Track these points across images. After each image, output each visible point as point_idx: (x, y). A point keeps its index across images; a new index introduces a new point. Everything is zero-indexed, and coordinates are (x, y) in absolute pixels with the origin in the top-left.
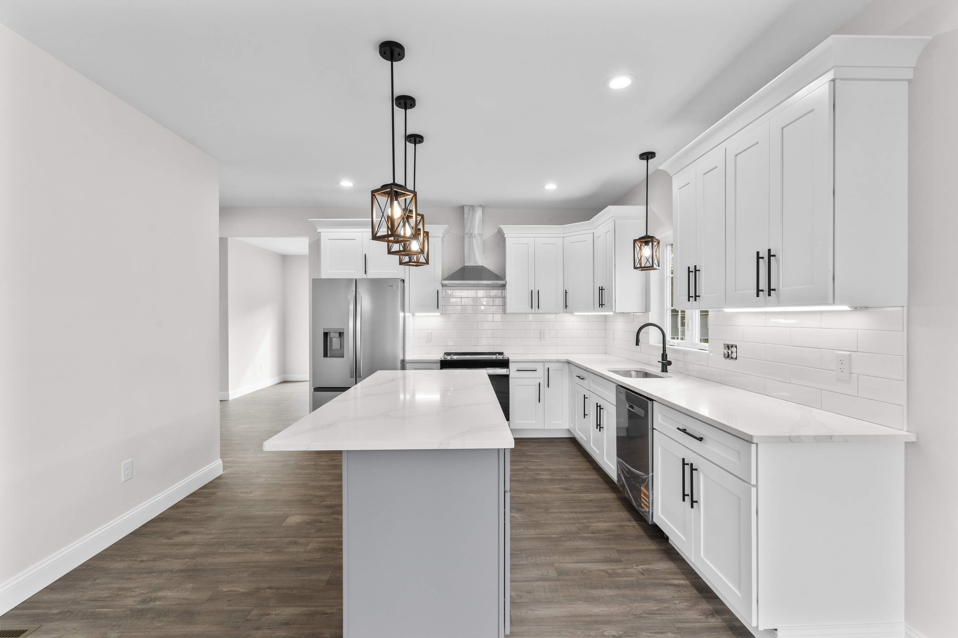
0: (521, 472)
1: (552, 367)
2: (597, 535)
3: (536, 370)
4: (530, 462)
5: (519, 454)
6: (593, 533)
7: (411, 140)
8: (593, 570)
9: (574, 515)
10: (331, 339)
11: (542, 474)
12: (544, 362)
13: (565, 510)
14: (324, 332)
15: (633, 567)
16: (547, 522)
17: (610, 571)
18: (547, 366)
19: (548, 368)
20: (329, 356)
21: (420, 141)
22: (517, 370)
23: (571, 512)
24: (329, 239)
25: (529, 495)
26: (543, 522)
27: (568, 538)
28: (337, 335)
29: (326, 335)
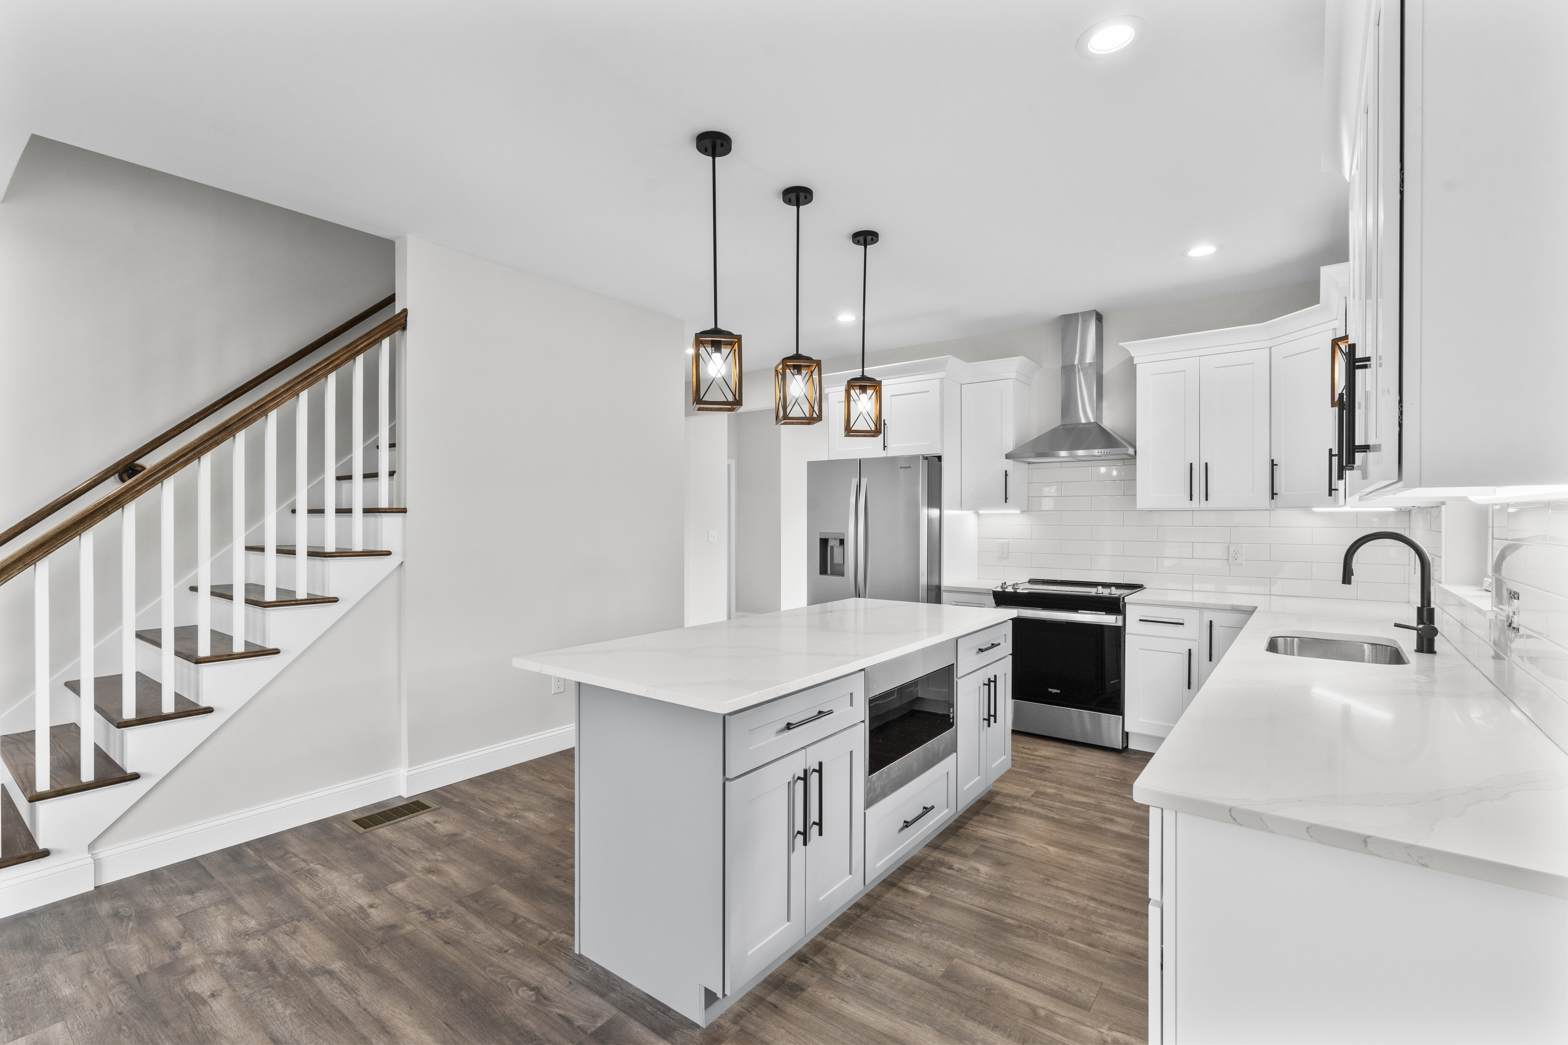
0: (1075, 808)
1: (1220, 620)
2: (1096, 950)
3: (1183, 624)
4: (1119, 796)
5: (1114, 778)
6: (1092, 946)
7: (859, 242)
8: (1012, 997)
9: (1092, 904)
10: (832, 548)
11: (1117, 822)
12: (1201, 608)
13: (1084, 891)
14: (820, 539)
15: (1101, 1027)
16: (1026, 897)
17: (1042, 1013)
18: (1208, 616)
19: (1211, 622)
20: (829, 573)
21: (872, 239)
22: (1140, 620)
23: (1092, 899)
24: (838, 402)
25: (1047, 846)
26: (1018, 895)
27: (1032, 933)
28: (838, 542)
29: (824, 542)
